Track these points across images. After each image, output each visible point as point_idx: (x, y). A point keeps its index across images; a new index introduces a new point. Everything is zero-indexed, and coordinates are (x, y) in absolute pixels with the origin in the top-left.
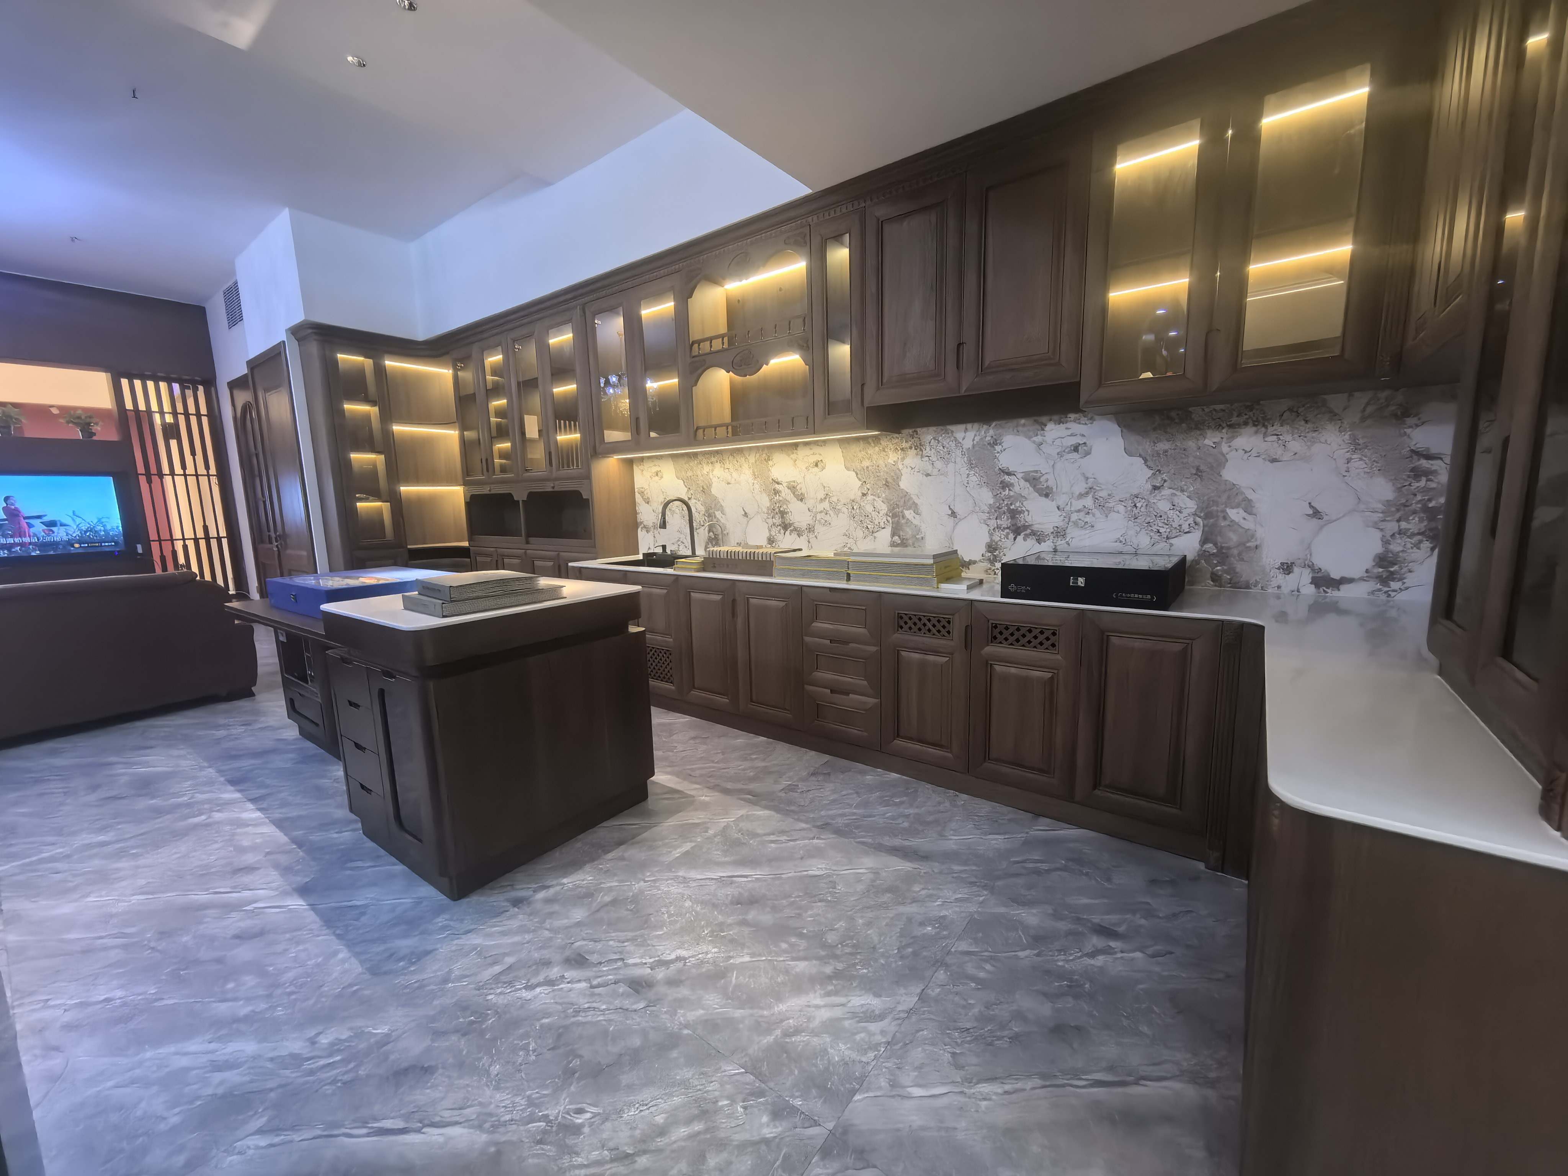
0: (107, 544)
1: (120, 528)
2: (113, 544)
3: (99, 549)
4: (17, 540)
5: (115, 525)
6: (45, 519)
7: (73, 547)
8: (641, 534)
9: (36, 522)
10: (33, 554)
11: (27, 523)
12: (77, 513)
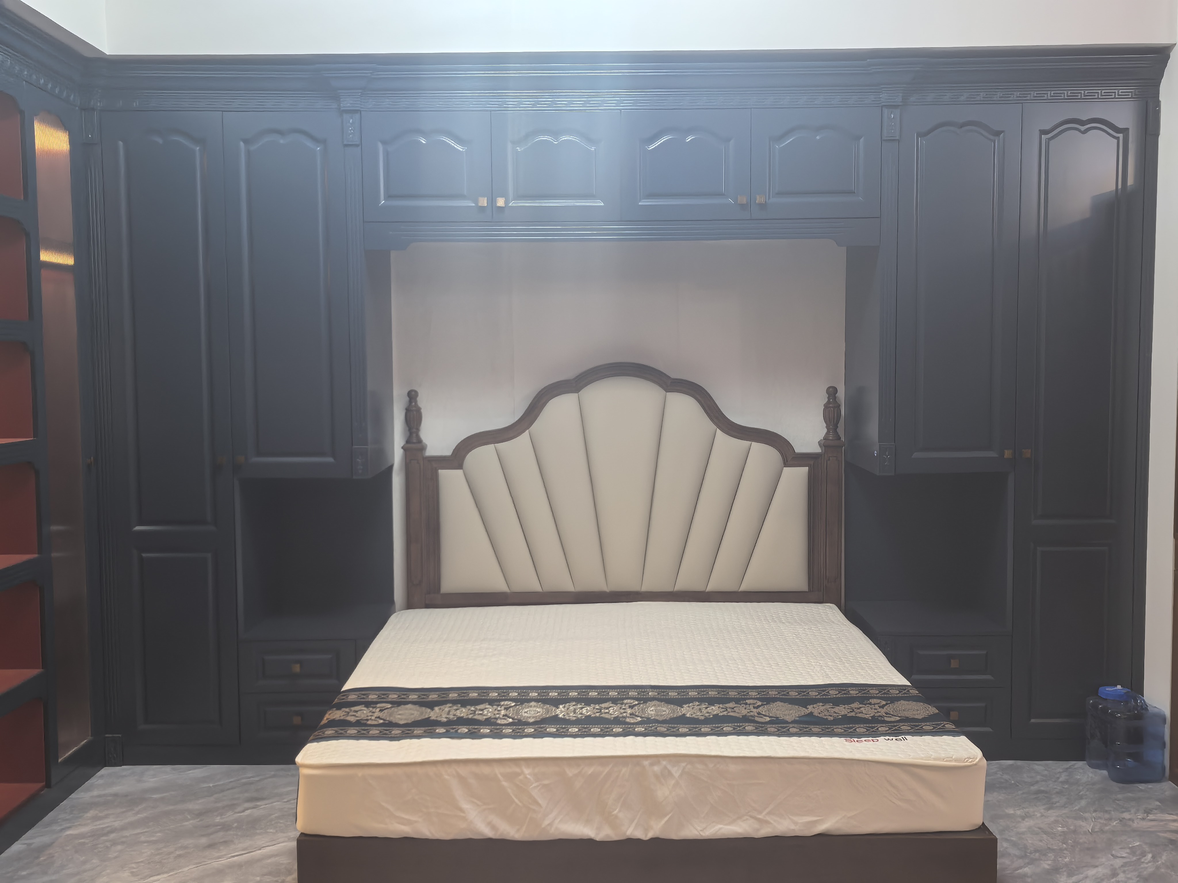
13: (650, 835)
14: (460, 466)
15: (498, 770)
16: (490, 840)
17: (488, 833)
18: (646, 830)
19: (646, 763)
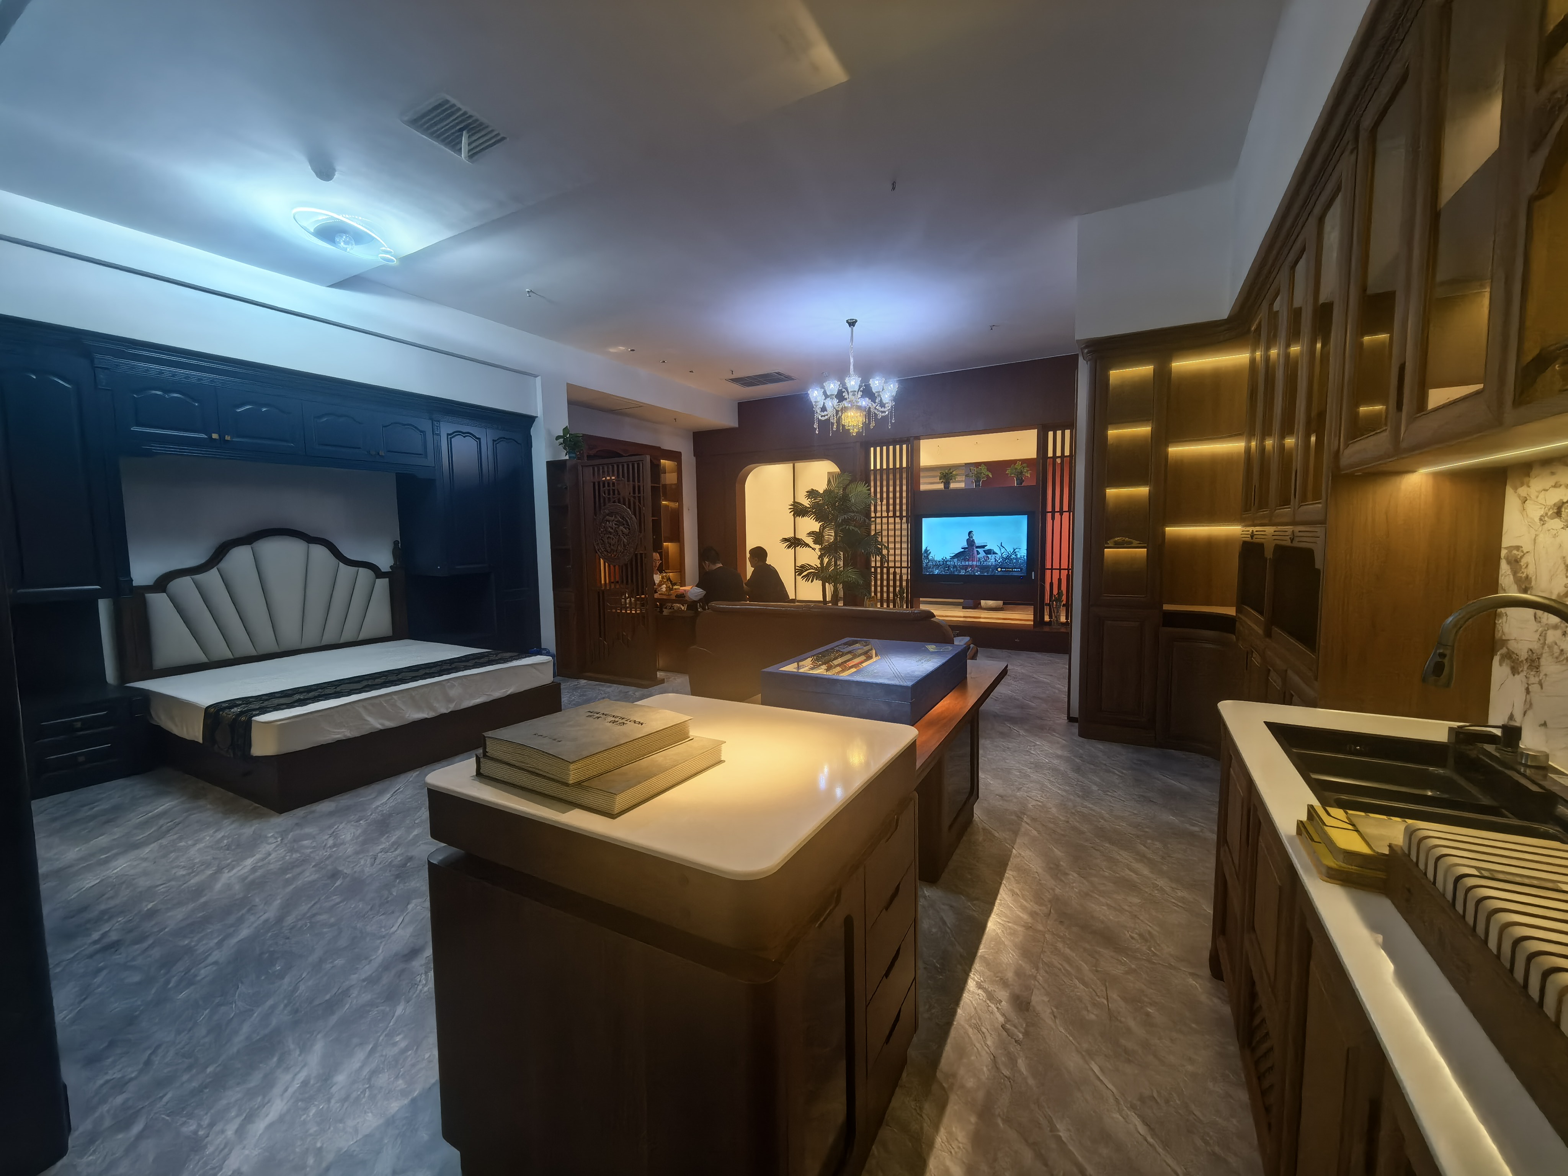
0: (1016, 570)
1: (1025, 557)
2: (1020, 570)
3: (1011, 574)
4: (970, 563)
5: (1023, 554)
6: (986, 548)
7: (997, 571)
8: (1499, 671)
9: (980, 550)
10: (977, 574)
11: (977, 551)
12: (1003, 545)
13: (450, 710)
14: (164, 590)
15: (382, 700)
16: (381, 730)
17: (380, 727)
18: (447, 709)
19: (444, 683)
